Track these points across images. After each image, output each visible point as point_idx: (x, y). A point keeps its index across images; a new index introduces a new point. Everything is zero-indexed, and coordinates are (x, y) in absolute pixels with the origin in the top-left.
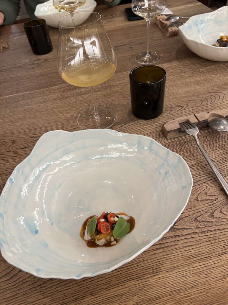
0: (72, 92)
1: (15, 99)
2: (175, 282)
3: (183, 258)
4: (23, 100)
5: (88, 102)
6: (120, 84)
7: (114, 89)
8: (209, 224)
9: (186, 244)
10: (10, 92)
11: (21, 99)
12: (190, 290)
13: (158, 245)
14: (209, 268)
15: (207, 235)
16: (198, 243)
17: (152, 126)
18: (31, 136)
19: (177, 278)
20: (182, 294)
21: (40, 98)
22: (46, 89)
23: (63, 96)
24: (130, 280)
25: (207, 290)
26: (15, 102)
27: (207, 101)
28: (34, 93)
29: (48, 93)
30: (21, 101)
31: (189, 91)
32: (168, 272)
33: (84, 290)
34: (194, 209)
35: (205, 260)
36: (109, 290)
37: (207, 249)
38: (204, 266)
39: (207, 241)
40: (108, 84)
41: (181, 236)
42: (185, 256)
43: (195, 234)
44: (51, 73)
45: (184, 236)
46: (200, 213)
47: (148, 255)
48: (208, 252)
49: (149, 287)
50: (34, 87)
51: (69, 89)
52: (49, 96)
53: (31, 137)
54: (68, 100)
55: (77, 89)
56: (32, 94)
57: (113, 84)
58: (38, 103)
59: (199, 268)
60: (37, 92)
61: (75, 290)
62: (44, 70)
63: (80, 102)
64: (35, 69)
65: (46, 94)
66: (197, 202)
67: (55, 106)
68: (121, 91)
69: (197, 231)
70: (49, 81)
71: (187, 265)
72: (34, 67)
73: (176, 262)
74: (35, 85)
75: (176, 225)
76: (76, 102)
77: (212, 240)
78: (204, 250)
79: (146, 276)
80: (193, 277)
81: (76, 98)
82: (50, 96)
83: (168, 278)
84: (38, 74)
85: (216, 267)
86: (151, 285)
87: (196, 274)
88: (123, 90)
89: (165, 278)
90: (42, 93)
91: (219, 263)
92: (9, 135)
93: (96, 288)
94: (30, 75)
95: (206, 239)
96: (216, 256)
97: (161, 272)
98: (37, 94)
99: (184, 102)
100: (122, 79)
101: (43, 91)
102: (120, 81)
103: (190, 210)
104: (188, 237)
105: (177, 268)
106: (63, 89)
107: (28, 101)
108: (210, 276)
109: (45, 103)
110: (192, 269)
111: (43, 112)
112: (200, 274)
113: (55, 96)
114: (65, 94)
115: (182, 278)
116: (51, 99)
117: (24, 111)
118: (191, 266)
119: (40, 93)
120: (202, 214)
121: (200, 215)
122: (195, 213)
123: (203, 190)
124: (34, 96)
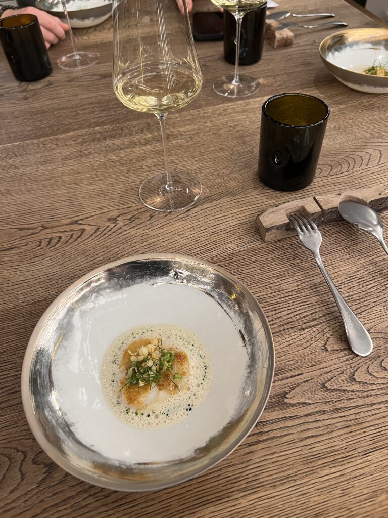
0: (98, 146)
2: (287, 506)
4: (6, 157)
5: (127, 163)
6: (186, 132)
7: (175, 142)
8: (346, 396)
9: (306, 433)
11: (3, 156)
13: (255, 436)
14: (348, 477)
15: (343, 415)
16: (328, 430)
17: (242, 212)
18: (21, 227)
19: (291, 498)
21: (39, 156)
22: (51, 137)
23: (81, 152)
24: (205, 503)
27: (341, 167)
28: (28, 145)
29: (53, 146)
32: (273, 487)
34: (320, 367)
35: (341, 463)
37: (344, 442)
38: (338, 474)
39: (344, 428)
41: (296, 417)
42: (305, 456)
43: (322, 413)
44: (59, 109)
45: (302, 418)
46: (330, 374)
47: (237, 455)
48: (346, 448)
50: (27, 134)
51: (92, 139)
52: (55, 152)
53: (21, 229)
54: (91, 160)
55: (107, 139)
56: (22, 146)
57: (172, 132)
58: (34, 164)
59: (329, 479)
60: (33, 144)
62: (47, 103)
63: (112, 163)
64: (28, 100)
65: (50, 147)
66: (325, 354)
67: (67, 171)
68: (187, 144)
69: (325, 408)
70: (55, 123)
71: (309, 473)
72: (28, 96)
73: (288, 468)
74: (30, 130)
75: (287, 398)
76: (104, 164)
77: (353, 425)
78: (339, 445)
79: (234, 495)
80: (319, 495)
81: (105, 157)
82: (58, 151)
83: (274, 499)
84: (35, 110)
85: (360, 475)
86: (243, 512)
87: (325, 489)
88: (190, 143)
89: (268, 499)
90: (41, 145)
91: (365, 469)
94: (19, 110)
95: (342, 424)
96: (361, 454)
98: (32, 147)
100: (188, 123)
101: (44, 141)
102: (185, 126)
103: (314, 369)
104: (310, 419)
105: (290, 479)
106: (81, 138)
107: (16, 160)
108: (350, 493)
109: (47, 165)
110: (317, 480)
111: (44, 181)
112: (331, 490)
113: (66, 152)
114: (84, 148)
115: (300, 498)
116: (58, 158)
117: (8, 179)
118: (315, 475)
119: (39, 146)
120: (334, 376)
121: (330, 377)
122: (321, 375)
123: (336, 331)
124: (26, 152)
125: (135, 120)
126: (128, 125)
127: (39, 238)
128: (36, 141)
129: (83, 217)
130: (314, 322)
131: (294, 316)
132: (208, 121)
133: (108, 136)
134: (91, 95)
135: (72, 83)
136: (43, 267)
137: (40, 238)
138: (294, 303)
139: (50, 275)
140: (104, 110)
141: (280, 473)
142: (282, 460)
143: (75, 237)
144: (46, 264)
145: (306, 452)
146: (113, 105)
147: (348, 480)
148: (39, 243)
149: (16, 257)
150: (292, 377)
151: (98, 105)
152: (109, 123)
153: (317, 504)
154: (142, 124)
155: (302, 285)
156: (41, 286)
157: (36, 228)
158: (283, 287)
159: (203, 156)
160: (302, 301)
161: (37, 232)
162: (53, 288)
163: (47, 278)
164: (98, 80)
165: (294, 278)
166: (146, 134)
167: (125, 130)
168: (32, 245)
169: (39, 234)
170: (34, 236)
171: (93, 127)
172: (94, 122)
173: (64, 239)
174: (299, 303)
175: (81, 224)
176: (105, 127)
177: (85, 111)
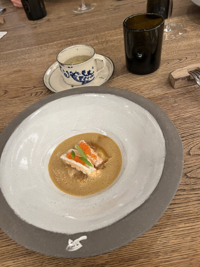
1: (14, 54)
2: (154, 243)
3: (166, 217)
4: (21, 55)
6: (117, 39)
7: (110, 44)
10: (11, 48)
11: (20, 54)
12: (171, 254)
14: (197, 230)
15: (197, 193)
16: (186, 201)
20: (161, 257)
21: (37, 53)
22: (45, 45)
25: (192, 256)
26: (13, 56)
28: (33, 49)
29: (46, 49)
30: (20, 55)
31: (190, 45)
34: (185, 164)
35: (192, 222)
37: (196, 209)
38: (190, 228)
39: (197, 200)
40: (105, 40)
42: (169, 215)
43: (183, 191)
44: (51, 31)
46: (191, 168)
48: (197, 213)
50: (33, 43)
51: (66, 44)
52: (46, 51)
53: (23, 88)
56: (30, 49)
57: (110, 39)
58: (35, 57)
59: (184, 230)
60: (35, 48)
62: (45, 29)
64: (36, 28)
65: (44, 49)
66: (188, 157)
69: (186, 188)
70: (48, 38)
71: (170, 225)
72: (37, 26)
74: (35, 42)
78: (192, 210)
80: (176, 239)
82: (47, 51)
83: (145, 238)
84: (39, 33)
87: (180, 236)
90: (40, 49)
92: (3, 86)
94: (31, 33)
95: (195, 198)
98: (35, 49)
99: (184, 55)
100: (119, 34)
101: (41, 47)
102: (117, 36)
105: (157, 227)
106: (60, 44)
107: (26, 55)
108: (197, 240)
109: (41, 58)
110: (175, 230)
111: (38, 65)
112: (184, 237)
113: (51, 51)
115: (163, 240)
116: (47, 54)
117: (20, 65)
118: (174, 227)
119: (38, 49)
120: (193, 169)
121: (190, 170)
122: (185, 169)
123: (197, 144)
124: (32, 52)
125: (90, 35)
126: (86, 37)
127: (31, 92)
128: (37, 47)
133: (74, 43)
134: (69, 24)
135: (60, 19)
140: (74, 31)
145: (170, 212)
146: (79, 28)
147: (196, 232)
148: (31, 95)
149: (18, 101)
151: (71, 29)
152: (76, 37)
154: (94, 36)
155: (178, 118)
157: (31, 87)
161: (31, 89)
164: (73, 17)
165: (173, 114)
166: (95, 41)
167: (84, 40)
168: (27, 95)
169: (31, 90)
170: (29, 91)
171: (67, 39)
172: (68, 37)
176: (74, 39)
177: (64, 32)
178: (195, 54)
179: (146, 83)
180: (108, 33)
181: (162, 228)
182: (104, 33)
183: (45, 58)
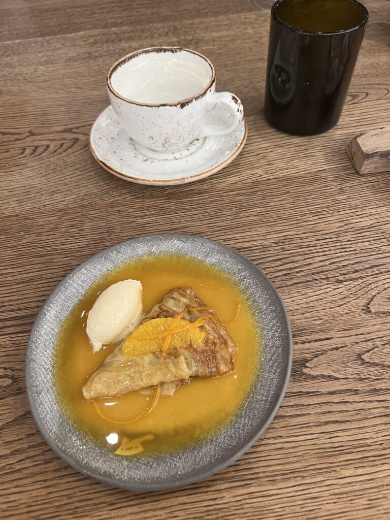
0: (111, 48)
2: (288, 510)
3: (315, 451)
6: (220, 37)
7: (205, 48)
9: (327, 416)
14: (380, 484)
15: (383, 399)
16: (359, 417)
19: (295, 501)
21: (40, 55)
22: (58, 36)
23: (89, 54)
28: (30, 43)
31: (375, 65)
32: (272, 483)
33: (58, 501)
34: (358, 333)
35: (372, 464)
36: (120, 508)
37: (380, 435)
38: (367, 477)
39: (381, 416)
40: (194, 37)
41: (316, 394)
42: (322, 446)
43: (353, 393)
44: (73, 7)
45: (324, 396)
46: (370, 343)
48: (382, 444)
49: (219, 515)
50: (32, 31)
51: (105, 40)
52: (59, 52)
53: (4, 134)
54: (100, 63)
55: (124, 41)
56: (24, 45)
57: (203, 37)
58: (34, 64)
59: (353, 482)
60: (36, 42)
61: (36, 497)
65: (55, 46)
66: (366, 316)
67: (69, 74)
68: (219, 51)
69: (359, 386)
70: (66, 22)
71: (325, 470)
73: (295, 459)
74: (35, 28)
75: (307, 367)
78: (372, 439)
79: (217, 484)
80: (335, 503)
82: (63, 51)
84: (46, 8)
86: (225, 510)
87: (344, 496)
88: (224, 51)
89: (262, 497)
90: (45, 44)
93: (88, 500)
95: (379, 410)
97: (254, 481)
98: (34, 45)
99: (361, 87)
100: (225, 28)
101: (49, 40)
102: (220, 31)
103: (348, 333)
104: (336, 398)
105: (297, 475)
106: (93, 39)
107: (13, 58)
108: (379, 506)
109: (48, 66)
110: (335, 482)
111: (38, 82)
112: (353, 499)
113: (72, 53)
114: (94, 50)
115: (308, 503)
116: (62, 58)
118: (332, 474)
119: (43, 45)
120: (375, 346)
121: (369, 348)
122: (358, 343)
123: (385, 289)
124: (27, 50)
125: (160, 23)
126: (151, 28)
128: (40, 39)
129: (80, 125)
130: (356, 274)
131: (330, 264)
132: (249, 28)
133: (124, 38)
136: (22, 177)
137: (24, 145)
138: (331, 248)
139: (28, 187)
140: (125, 10)
141: (283, 464)
142: (289, 448)
143: (65, 147)
144: (26, 175)
145: (324, 441)
146: (137, 5)
147: (379, 487)
148: (21, 151)
150: (317, 341)
151: (118, 4)
153: (331, 515)
154: (168, 27)
155: (345, 227)
156: (15, 199)
157: (23, 134)
158: (321, 227)
159: (237, 66)
160: (342, 247)
161: (22, 138)
162: (29, 202)
163: (24, 191)
165: (337, 217)
166: (170, 38)
167: (146, 33)
168: (14, 152)
169: (21, 141)
170: (18, 142)
171: (109, 28)
172: (112, 22)
173: (52, 148)
174: (338, 249)
175: (75, 133)
176: (123, 28)
177: (104, 10)
178: (384, 87)
179: (280, 142)
180: (201, 23)
181: (307, 476)
182: (191, 22)
183: (56, 68)
